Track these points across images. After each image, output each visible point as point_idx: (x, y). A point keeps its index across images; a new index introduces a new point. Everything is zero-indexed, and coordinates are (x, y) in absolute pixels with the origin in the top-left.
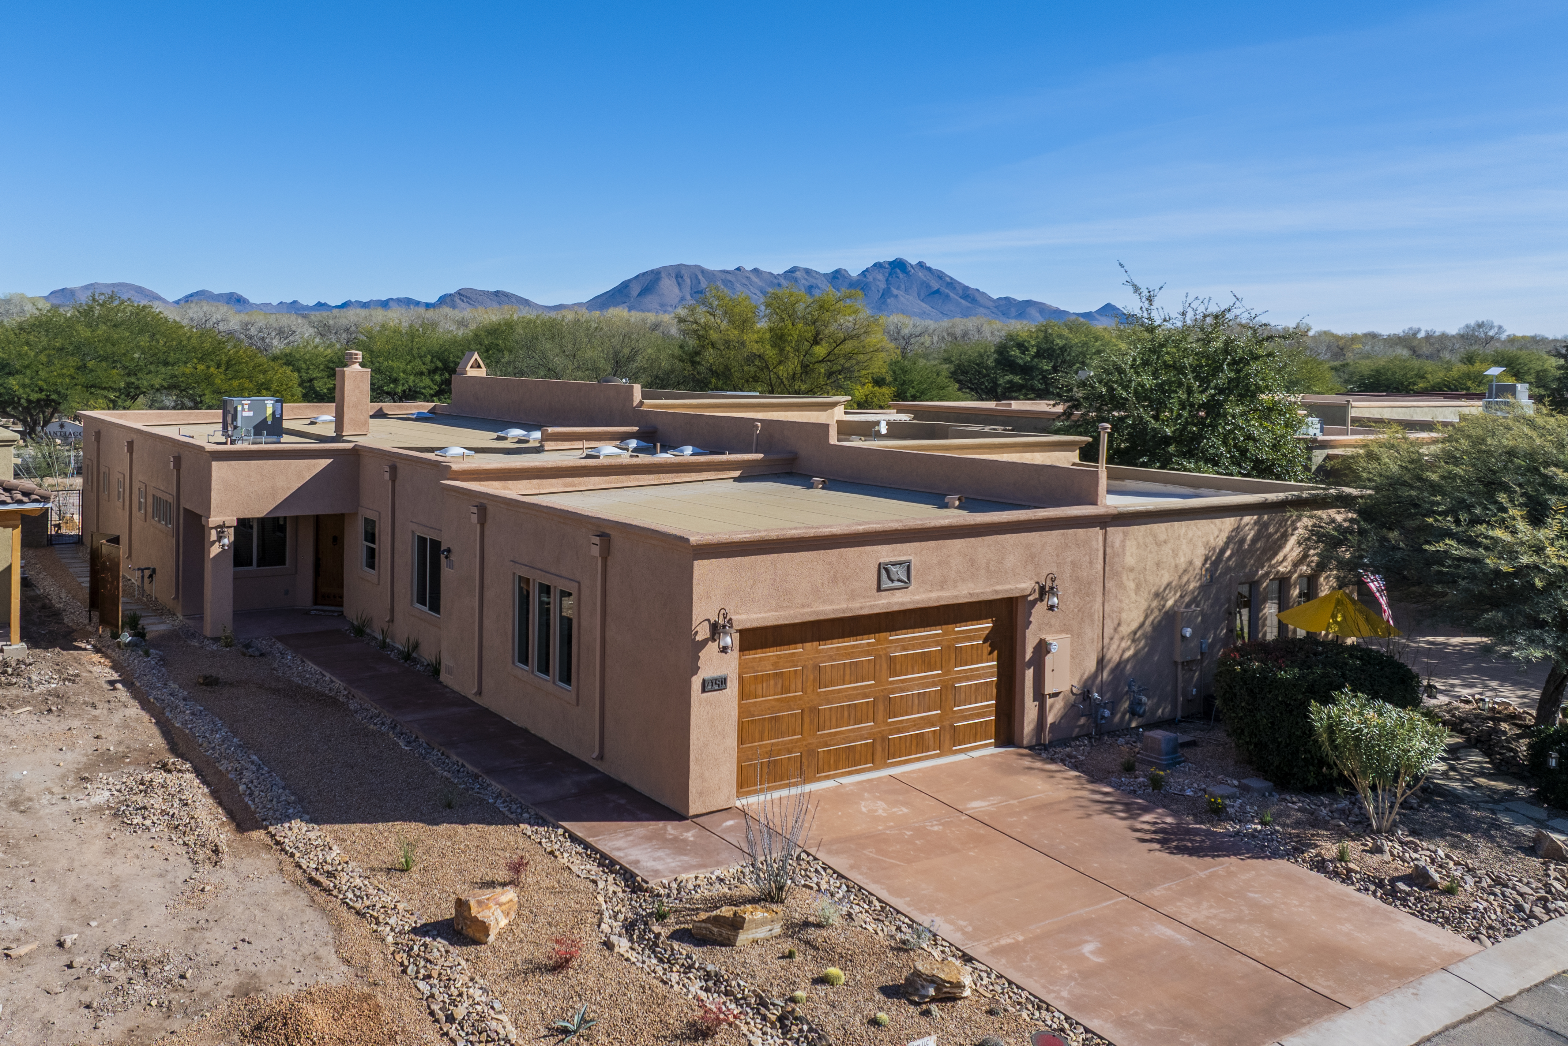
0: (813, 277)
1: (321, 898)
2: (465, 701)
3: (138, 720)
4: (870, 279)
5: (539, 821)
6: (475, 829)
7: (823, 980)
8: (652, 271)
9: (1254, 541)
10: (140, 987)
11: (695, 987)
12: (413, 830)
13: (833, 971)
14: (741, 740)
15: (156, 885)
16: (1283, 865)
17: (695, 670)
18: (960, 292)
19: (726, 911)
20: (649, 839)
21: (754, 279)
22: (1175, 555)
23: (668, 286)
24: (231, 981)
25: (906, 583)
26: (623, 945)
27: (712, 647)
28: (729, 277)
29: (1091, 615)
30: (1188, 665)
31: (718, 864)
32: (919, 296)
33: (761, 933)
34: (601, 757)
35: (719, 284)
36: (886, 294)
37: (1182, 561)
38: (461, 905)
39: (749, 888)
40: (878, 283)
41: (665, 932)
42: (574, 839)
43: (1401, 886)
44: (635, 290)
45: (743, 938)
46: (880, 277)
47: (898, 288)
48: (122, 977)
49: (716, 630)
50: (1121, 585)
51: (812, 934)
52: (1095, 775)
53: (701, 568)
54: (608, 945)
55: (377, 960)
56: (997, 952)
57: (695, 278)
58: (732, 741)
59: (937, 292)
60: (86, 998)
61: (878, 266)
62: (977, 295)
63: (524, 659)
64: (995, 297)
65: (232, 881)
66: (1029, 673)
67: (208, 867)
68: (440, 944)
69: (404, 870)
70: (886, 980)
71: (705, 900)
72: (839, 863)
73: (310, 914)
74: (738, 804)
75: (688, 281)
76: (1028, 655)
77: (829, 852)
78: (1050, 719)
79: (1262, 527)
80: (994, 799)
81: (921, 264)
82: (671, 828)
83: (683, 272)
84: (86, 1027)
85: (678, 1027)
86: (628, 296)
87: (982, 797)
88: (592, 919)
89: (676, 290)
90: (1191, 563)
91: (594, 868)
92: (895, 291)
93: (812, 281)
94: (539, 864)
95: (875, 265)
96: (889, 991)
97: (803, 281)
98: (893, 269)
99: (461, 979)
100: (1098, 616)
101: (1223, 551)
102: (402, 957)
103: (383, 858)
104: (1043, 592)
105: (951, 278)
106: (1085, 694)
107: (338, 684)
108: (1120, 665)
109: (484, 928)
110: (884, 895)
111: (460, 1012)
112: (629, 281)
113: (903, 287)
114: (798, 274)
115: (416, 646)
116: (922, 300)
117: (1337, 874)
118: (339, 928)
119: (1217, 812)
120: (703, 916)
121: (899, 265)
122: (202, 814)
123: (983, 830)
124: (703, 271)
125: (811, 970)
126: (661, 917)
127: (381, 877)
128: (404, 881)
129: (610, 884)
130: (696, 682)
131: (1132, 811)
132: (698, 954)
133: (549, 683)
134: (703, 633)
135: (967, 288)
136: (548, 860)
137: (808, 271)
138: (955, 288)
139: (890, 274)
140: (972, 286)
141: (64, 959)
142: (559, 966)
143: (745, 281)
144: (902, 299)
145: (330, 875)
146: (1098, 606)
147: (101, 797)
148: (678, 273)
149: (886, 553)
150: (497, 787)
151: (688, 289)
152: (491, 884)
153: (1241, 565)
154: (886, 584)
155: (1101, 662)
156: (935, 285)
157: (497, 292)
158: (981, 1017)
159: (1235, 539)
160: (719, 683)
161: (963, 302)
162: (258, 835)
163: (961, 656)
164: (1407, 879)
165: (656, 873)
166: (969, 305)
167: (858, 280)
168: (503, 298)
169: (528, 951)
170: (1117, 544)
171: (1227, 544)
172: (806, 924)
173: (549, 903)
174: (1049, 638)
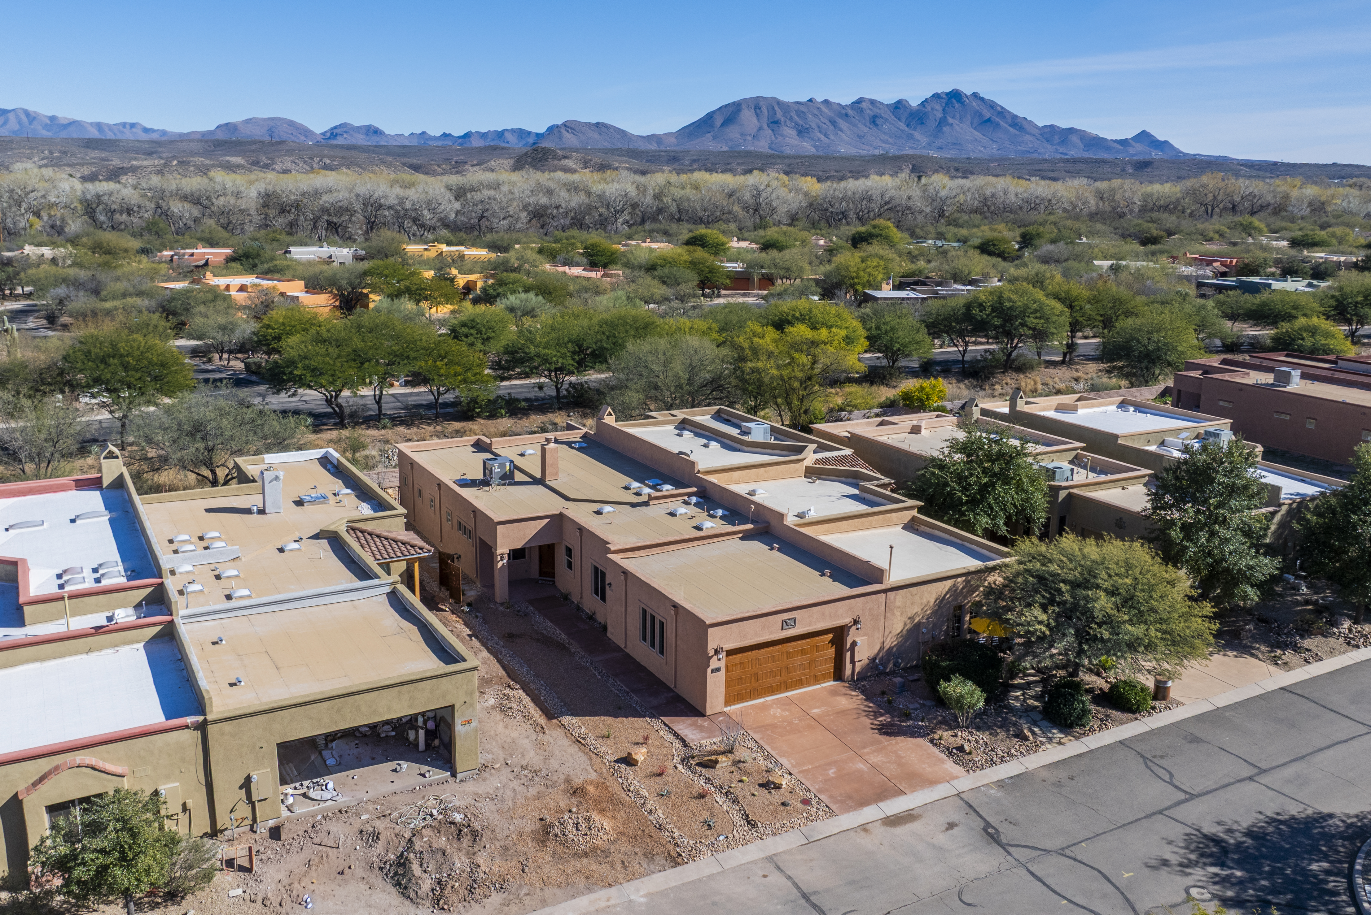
0: (877, 107)
1: (582, 748)
2: (619, 649)
3: (489, 659)
4: (929, 109)
5: (652, 716)
6: (630, 719)
7: (741, 781)
8: (734, 103)
9: (963, 588)
10: (536, 779)
11: (702, 782)
12: (609, 720)
13: (744, 778)
14: (727, 687)
15: (526, 741)
16: (920, 740)
17: (709, 666)
18: (1010, 120)
19: (713, 757)
20: (691, 725)
21: (825, 110)
22: (921, 598)
23: (747, 116)
24: (562, 777)
25: (794, 626)
26: (680, 767)
27: (715, 657)
28: (802, 108)
29: (878, 628)
30: (925, 643)
31: (714, 737)
32: (972, 124)
33: (724, 765)
34: (675, 687)
35: (793, 114)
36: (942, 122)
37: (925, 601)
38: (629, 754)
39: (722, 748)
40: (936, 112)
41: (694, 763)
42: (665, 724)
43: (954, 751)
44: (719, 121)
45: (718, 766)
46: (938, 107)
47: (953, 117)
48: (530, 775)
49: (717, 652)
50: (893, 614)
51: (741, 765)
52: (869, 697)
53: (710, 631)
54: (676, 767)
55: (604, 771)
56: (800, 772)
57: (772, 109)
58: (723, 689)
59: (989, 120)
60: (522, 782)
61: (936, 96)
62: (1024, 123)
63: (644, 639)
64: (1041, 124)
65: (551, 740)
66: (848, 654)
67: (541, 734)
68: (623, 766)
69: (608, 737)
70: (760, 782)
71: (707, 752)
72: (756, 737)
73: (580, 754)
74: (726, 709)
75: (765, 112)
76: (848, 646)
77: (755, 732)
78: (857, 670)
79: (967, 582)
80: (823, 708)
81: (975, 95)
82: (700, 720)
83: (761, 104)
84: (525, 791)
85: (695, 794)
86: (712, 126)
87: (818, 707)
88: (671, 758)
89: (754, 120)
90: (928, 602)
91: (671, 736)
92: (951, 120)
93: (877, 111)
94: (653, 735)
95: (933, 95)
96: (760, 785)
97: (868, 111)
98: (950, 99)
99: (631, 778)
100: (881, 629)
101: (945, 595)
102: (612, 770)
103: (599, 732)
104: (856, 622)
105: (1002, 108)
106: (874, 659)
107: (563, 636)
108: (891, 649)
109: (637, 762)
110: (769, 750)
111: (632, 789)
112: (714, 112)
113: (958, 116)
114: (864, 105)
115: (594, 613)
116: (975, 129)
117: (936, 745)
118: (591, 759)
119: (907, 716)
120: (706, 758)
121: (955, 96)
122: (532, 711)
123: (813, 723)
124: (779, 103)
125: (738, 778)
126: (693, 757)
127: (601, 740)
128: (609, 742)
129: (677, 744)
130: (709, 670)
131: (876, 715)
132: (704, 771)
133: (654, 653)
134: (711, 653)
135: (1016, 116)
136: (656, 733)
137: (873, 102)
138: (1005, 117)
139: (947, 104)
140: (1021, 114)
141: (510, 769)
142: (660, 774)
143: (816, 112)
144: (957, 127)
145: (584, 739)
146: (882, 623)
147: (492, 702)
148: (756, 104)
149: (786, 616)
150: (636, 698)
151: (765, 119)
152: (637, 744)
153: (955, 599)
154: (785, 627)
155: (882, 648)
156: (987, 114)
157: (598, 123)
158: (787, 794)
159: (953, 590)
160: (718, 670)
161: (1011, 129)
162: (555, 721)
163: (818, 648)
164: (957, 749)
165: (693, 740)
166: (1017, 132)
167: (918, 110)
168: (603, 129)
169: (651, 769)
170: (892, 598)
171: (947, 593)
172: (740, 761)
173: (657, 751)
174: (857, 639)
